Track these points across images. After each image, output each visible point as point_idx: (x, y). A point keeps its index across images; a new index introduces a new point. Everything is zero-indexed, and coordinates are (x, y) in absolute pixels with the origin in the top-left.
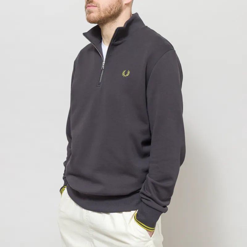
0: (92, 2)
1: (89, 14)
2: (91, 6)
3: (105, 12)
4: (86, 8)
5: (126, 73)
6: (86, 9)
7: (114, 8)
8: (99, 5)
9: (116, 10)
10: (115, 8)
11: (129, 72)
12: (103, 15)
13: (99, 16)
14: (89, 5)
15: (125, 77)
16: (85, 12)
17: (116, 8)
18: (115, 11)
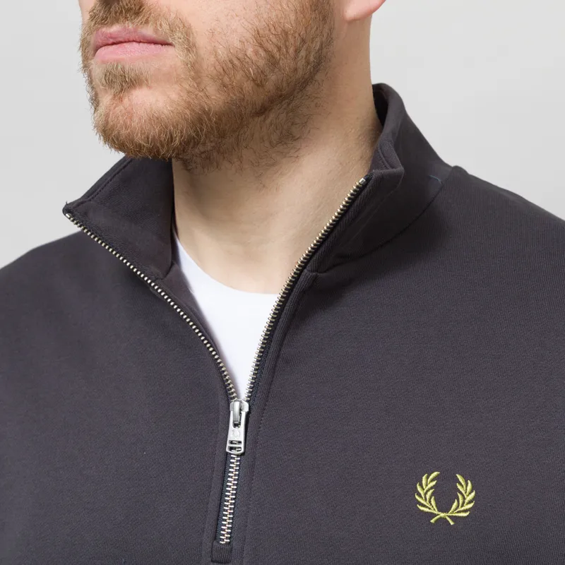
0: (136, 11)
1: (118, 97)
2: (124, 36)
3: (226, 80)
4: (90, 49)
5: (445, 496)
6: (86, 59)
7: (291, 50)
8: (188, 32)
9: (301, 63)
10: (297, 51)
11: (466, 492)
12: (215, 98)
13: (189, 105)
14: (115, 29)
15: (442, 520)
16: (82, 79)
17: (303, 53)
18: (296, 70)
